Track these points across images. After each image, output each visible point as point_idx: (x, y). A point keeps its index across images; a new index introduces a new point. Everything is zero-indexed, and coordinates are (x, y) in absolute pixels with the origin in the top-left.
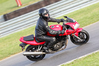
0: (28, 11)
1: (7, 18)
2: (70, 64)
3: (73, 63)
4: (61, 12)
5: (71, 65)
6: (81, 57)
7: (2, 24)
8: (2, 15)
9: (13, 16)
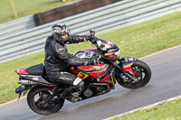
0: (79, 10)
1: (41, 21)
2: (151, 110)
3: (156, 109)
4: (139, 15)
5: (153, 112)
6: (172, 99)
7: (30, 30)
8: (32, 15)
9: (50, 18)
